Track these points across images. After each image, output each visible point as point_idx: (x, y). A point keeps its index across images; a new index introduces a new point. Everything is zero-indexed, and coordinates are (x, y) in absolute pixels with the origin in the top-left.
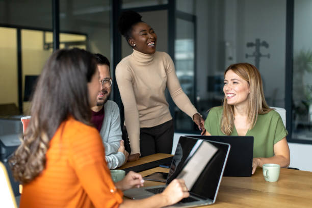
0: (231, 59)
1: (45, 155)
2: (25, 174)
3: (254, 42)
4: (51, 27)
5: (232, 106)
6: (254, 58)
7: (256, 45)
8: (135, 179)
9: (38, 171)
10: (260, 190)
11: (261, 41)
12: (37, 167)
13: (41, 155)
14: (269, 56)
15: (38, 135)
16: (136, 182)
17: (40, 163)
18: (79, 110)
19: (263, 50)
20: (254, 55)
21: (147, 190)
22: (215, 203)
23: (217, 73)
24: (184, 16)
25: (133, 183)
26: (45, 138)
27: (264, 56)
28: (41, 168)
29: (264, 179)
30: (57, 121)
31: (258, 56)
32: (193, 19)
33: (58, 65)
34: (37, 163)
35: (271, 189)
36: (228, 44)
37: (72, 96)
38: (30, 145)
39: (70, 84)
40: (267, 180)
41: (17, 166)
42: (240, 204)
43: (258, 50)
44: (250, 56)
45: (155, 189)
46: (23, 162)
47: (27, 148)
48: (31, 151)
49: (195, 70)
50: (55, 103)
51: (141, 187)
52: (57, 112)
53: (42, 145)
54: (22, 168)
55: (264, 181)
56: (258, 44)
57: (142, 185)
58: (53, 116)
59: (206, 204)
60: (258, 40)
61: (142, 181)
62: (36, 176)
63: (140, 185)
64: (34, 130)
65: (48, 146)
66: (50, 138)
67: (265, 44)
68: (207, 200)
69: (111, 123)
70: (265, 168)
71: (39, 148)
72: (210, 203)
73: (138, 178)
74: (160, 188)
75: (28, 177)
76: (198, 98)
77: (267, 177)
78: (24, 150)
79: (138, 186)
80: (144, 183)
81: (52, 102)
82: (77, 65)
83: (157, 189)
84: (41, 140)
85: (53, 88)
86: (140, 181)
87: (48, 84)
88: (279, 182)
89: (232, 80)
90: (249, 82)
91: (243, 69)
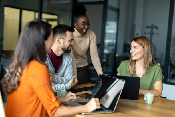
0: (137, 34)
1: (19, 79)
2: (8, 89)
3: (150, 26)
4: (37, 10)
5: (135, 61)
6: (149, 35)
7: (151, 27)
8: (72, 96)
9: (15, 88)
10: (141, 108)
11: (154, 26)
12: (15, 86)
13: (17, 79)
14: (158, 34)
15: (16, 68)
16: (72, 98)
17: (16, 83)
18: (40, 56)
19: (155, 30)
20: (149, 33)
21: (78, 102)
22: (114, 112)
23: (129, 42)
24: (112, 9)
25: (70, 98)
26: (20, 70)
27: (156, 34)
28: (17, 86)
29: (145, 102)
30: (27, 61)
31: (152, 34)
32: (118, 11)
33: (29, 30)
34: (15, 83)
35: (148, 108)
36: (136, 26)
37: (35, 48)
38: (12, 73)
39: (35, 41)
40: (146, 102)
41: (4, 84)
42: (128, 114)
43: (152, 30)
44: (148, 33)
45: (82, 102)
46: (7, 82)
47: (10, 75)
48: (12, 77)
49: (117, 39)
50: (27, 51)
51: (74, 100)
52: (27, 56)
53: (18, 74)
54: (7, 85)
55: (144, 103)
56: (153, 27)
57: (75, 100)
58: (25, 58)
59: (109, 112)
60: (152, 25)
61: (76, 97)
62: (14, 90)
63: (74, 99)
64: (14, 65)
65: (21, 75)
66: (22, 70)
67: (157, 28)
68: (110, 111)
69: (67, 65)
70: (145, 95)
71: (16, 75)
72: (111, 112)
73: (73, 96)
74: (85, 102)
75: (9, 91)
76: (117, 55)
77: (146, 101)
78: (8, 76)
79: (73, 100)
80: (76, 99)
81: (25, 51)
82: (39, 31)
83: (84, 102)
84: (17, 71)
85: (26, 42)
86: (74, 97)
87: (24, 40)
88: (153, 104)
89: (134, 47)
90: (143, 48)
91: (140, 40)
